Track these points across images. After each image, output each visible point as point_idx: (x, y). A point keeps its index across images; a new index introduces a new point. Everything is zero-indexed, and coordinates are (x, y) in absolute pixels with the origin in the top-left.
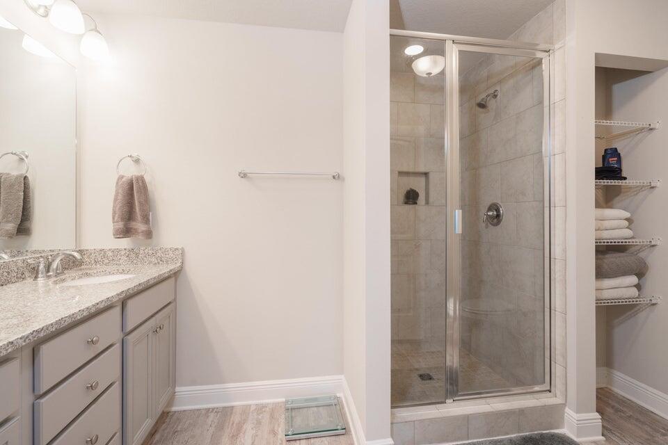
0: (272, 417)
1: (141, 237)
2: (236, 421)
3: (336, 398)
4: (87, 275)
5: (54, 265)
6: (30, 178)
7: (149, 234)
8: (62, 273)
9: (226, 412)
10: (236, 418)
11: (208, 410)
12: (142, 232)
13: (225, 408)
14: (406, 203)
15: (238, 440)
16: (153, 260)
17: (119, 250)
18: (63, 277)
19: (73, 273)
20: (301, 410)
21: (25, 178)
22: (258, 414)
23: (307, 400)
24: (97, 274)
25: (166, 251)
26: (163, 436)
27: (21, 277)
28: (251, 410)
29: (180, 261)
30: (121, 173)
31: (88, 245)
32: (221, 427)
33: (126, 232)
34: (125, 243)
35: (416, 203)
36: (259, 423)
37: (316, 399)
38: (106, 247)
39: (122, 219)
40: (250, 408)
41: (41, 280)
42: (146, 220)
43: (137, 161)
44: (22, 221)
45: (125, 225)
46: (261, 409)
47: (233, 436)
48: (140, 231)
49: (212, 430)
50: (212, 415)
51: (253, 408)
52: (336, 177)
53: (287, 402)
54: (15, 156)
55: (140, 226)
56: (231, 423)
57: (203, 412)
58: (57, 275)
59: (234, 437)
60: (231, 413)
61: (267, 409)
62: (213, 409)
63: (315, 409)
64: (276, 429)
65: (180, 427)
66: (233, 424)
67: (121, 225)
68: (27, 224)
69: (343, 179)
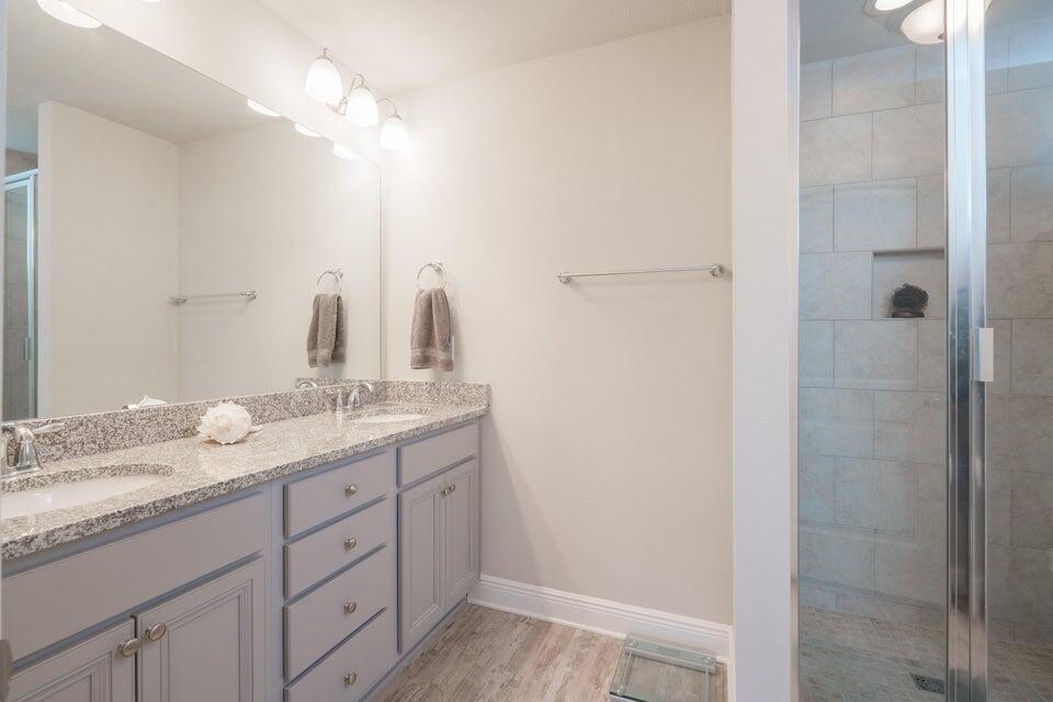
0: (601, 658)
1: (440, 368)
2: (550, 646)
3: (713, 661)
4: (385, 412)
5: (352, 399)
6: (343, 299)
7: (449, 365)
8: (361, 406)
9: (541, 628)
10: (551, 641)
11: (519, 618)
12: (442, 361)
13: (540, 621)
14: (894, 315)
15: (545, 673)
16: (455, 398)
17: (420, 384)
18: (359, 412)
19: (372, 409)
20: (649, 663)
21: (339, 298)
22: (583, 646)
23: (660, 649)
24: (394, 413)
25: (469, 388)
26: (458, 633)
27: (321, 409)
28: (575, 636)
29: (485, 402)
30: (422, 287)
31: (392, 377)
32: (527, 647)
33: (424, 361)
34: (425, 375)
35: (922, 315)
36: (579, 659)
37: (677, 653)
38: (409, 380)
39: (420, 346)
40: (573, 634)
41: (340, 414)
42: (446, 347)
43: (439, 270)
44: (336, 347)
45: (423, 352)
46: (589, 639)
47: (539, 665)
48: (439, 360)
49: (515, 646)
50: (521, 627)
51: (577, 634)
52: (717, 272)
53: (627, 642)
54: (331, 275)
55: (439, 354)
56: (542, 645)
57: (513, 618)
58: (354, 409)
59: (541, 667)
60: (547, 631)
61: (598, 643)
62: (525, 618)
63: (673, 669)
64: (602, 677)
65: (479, 629)
66: (544, 647)
67: (418, 352)
68: (341, 350)
69: (730, 275)
